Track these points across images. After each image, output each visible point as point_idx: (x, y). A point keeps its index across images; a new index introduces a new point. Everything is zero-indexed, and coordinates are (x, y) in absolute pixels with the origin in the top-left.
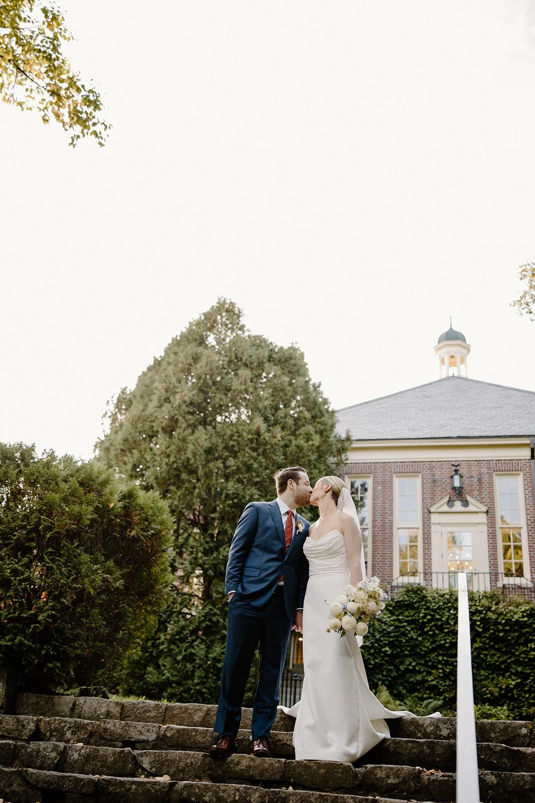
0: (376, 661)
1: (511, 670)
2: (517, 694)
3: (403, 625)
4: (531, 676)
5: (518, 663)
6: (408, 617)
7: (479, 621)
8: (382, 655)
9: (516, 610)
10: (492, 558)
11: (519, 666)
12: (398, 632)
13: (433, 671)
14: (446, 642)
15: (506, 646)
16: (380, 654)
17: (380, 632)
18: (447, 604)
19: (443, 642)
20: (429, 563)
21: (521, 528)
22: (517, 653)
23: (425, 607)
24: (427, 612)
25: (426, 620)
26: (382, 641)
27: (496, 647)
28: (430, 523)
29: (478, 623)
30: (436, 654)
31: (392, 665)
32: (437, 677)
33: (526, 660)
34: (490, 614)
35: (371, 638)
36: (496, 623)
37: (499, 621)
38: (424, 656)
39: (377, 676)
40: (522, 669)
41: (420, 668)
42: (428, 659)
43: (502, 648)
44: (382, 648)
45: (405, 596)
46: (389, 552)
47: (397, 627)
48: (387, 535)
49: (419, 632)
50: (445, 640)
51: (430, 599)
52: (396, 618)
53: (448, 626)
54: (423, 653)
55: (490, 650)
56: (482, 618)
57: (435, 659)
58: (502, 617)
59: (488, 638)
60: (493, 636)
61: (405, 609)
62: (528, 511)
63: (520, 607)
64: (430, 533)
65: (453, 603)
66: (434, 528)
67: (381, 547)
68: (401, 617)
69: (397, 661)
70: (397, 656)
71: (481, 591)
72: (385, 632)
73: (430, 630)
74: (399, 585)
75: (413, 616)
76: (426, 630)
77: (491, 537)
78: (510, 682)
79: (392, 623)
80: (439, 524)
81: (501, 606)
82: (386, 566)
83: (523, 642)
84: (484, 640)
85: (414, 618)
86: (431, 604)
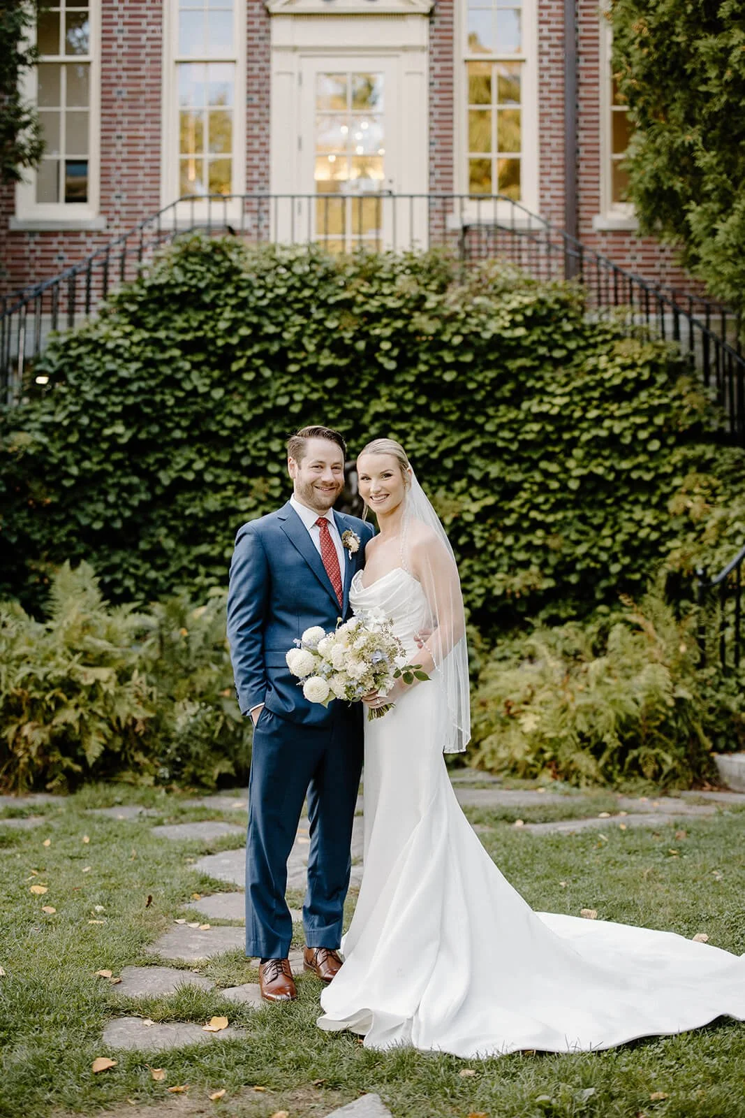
0: (87, 465)
1: (471, 472)
2: (482, 538)
3: (167, 355)
4: (525, 490)
5: (490, 452)
6: (183, 331)
7: (388, 339)
8: (105, 446)
9: (493, 305)
10: (438, 147)
11: (494, 461)
12: (152, 376)
13: (254, 482)
14: (292, 402)
15: (462, 408)
16: (98, 443)
17: (99, 381)
18: (300, 290)
19: (283, 401)
20: (262, 164)
21: (523, 61)
22: (490, 427)
23: (233, 302)
24: (240, 315)
25: (234, 341)
26: (103, 407)
27: (434, 408)
28: (267, 46)
29: (386, 346)
30: (263, 433)
31: (137, 471)
32: (263, 498)
33: (514, 447)
34: (421, 322)
35: (69, 398)
36: (437, 344)
37: (445, 338)
38: (229, 442)
39: (90, 508)
40: (502, 470)
41: (217, 477)
42: (239, 449)
43: (451, 412)
44: (105, 425)
45: (176, 271)
46: (148, 134)
47: (149, 363)
48: (143, 82)
49: (216, 374)
50: (290, 394)
51: (251, 277)
52: (146, 335)
53: (301, 355)
54: (224, 433)
55: (415, 418)
56: (397, 332)
57: (260, 450)
58: (452, 328)
59: (412, 386)
60: (425, 381)
61: (174, 307)
62: (545, 12)
63: (506, 297)
64: (268, 77)
65: (316, 289)
66: (278, 62)
67: (126, 119)
68: (162, 334)
69: (151, 460)
70: (151, 445)
71: (399, 253)
72: (113, 380)
73: (247, 368)
74: (180, 227)
75: (199, 328)
76: (235, 367)
77: (437, 87)
78: (466, 507)
79: (136, 350)
80: (295, 49)
81: (452, 294)
82: (141, 172)
83: (507, 394)
84: (399, 391)
85: (200, 334)
86: (251, 292)
